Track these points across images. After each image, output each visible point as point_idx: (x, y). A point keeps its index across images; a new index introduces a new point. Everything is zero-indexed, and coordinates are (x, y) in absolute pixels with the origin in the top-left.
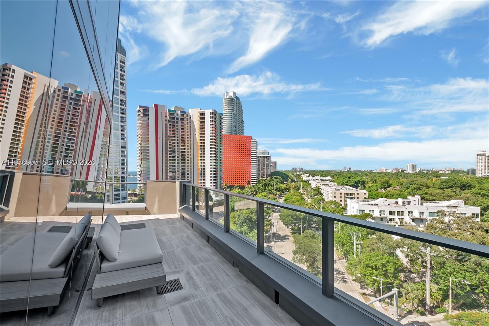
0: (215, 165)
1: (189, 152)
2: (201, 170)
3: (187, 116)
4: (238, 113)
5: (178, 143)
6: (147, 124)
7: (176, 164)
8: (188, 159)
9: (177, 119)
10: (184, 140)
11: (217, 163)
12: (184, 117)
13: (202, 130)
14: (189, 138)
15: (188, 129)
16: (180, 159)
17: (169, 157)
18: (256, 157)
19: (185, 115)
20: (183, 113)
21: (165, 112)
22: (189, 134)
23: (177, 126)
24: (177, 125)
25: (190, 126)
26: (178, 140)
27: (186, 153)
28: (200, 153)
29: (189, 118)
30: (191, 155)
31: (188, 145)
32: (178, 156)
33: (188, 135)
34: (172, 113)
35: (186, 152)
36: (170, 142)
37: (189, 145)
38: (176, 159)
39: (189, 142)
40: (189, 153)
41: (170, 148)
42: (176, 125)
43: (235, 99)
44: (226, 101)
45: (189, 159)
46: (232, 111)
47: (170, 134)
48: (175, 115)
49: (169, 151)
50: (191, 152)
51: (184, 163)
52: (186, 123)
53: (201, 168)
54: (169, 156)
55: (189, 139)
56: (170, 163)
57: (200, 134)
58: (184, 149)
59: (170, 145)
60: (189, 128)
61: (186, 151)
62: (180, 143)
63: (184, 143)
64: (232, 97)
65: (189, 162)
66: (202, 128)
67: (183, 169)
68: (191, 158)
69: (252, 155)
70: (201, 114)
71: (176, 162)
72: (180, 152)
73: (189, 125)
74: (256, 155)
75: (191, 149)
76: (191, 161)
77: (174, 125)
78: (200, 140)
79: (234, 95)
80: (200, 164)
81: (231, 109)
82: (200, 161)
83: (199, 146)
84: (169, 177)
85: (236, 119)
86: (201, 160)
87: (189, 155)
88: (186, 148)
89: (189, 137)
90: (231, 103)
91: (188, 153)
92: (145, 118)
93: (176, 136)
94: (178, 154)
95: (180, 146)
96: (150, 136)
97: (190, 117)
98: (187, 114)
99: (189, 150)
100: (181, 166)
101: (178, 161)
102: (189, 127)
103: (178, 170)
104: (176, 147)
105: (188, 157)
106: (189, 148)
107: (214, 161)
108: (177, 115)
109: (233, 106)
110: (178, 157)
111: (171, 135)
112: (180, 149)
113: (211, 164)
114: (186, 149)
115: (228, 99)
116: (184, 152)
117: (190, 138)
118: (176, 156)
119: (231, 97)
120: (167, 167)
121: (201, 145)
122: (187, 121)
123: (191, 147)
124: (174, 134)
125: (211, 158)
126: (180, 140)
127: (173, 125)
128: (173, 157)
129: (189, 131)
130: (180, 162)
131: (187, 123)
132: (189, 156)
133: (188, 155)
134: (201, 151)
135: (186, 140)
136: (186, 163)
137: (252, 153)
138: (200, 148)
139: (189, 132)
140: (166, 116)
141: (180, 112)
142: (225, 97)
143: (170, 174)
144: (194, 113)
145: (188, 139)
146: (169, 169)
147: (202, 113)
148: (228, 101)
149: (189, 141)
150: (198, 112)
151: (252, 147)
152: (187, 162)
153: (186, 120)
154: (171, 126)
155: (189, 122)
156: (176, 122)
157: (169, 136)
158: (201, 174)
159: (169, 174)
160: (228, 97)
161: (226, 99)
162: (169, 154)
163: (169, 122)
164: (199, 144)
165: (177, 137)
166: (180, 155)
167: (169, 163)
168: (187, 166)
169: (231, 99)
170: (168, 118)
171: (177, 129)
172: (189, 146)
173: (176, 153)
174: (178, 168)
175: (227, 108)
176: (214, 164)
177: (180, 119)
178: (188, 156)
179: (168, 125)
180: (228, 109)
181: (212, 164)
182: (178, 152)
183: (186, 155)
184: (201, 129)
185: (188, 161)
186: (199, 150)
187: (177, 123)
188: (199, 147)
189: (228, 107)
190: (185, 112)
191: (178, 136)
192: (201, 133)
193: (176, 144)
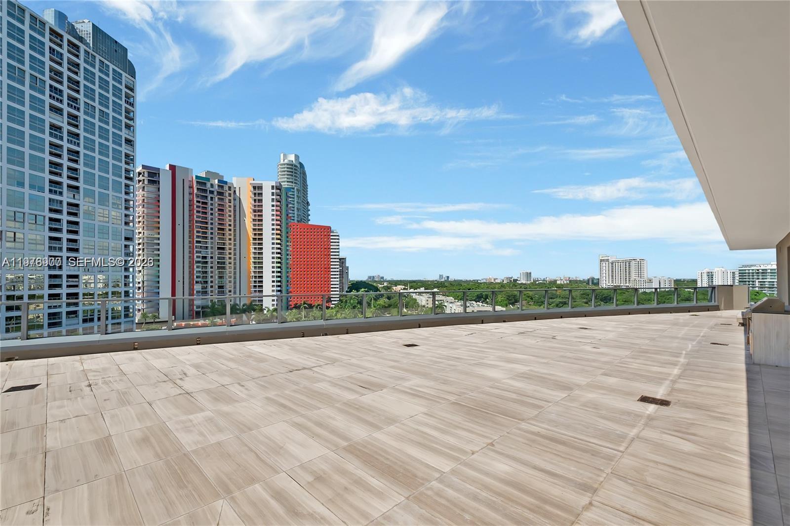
1: (233, 249)
2: (254, 280)
3: (230, 188)
4: (302, 188)
5: (212, 233)
6: (155, 198)
7: (209, 270)
8: (230, 260)
9: (212, 192)
10: (223, 230)
11: (282, 268)
12: (223, 190)
13: (257, 214)
14: (232, 225)
15: (230, 211)
16: (216, 260)
17: (195, 257)
18: (338, 260)
19: (226, 188)
20: (222, 183)
21: (190, 179)
22: (232, 218)
23: (212, 204)
24: (212, 202)
25: (235, 206)
26: (212, 229)
27: (228, 251)
28: (253, 251)
29: (232, 192)
30: (235, 254)
31: (230, 237)
32: (212, 255)
33: (230, 221)
34: (201, 182)
35: (228, 249)
36: (198, 232)
37: (232, 237)
38: (209, 260)
39: (232, 232)
40: (232, 251)
41: (198, 242)
42: (210, 202)
43: (299, 166)
44: (285, 168)
45: (232, 260)
46: (294, 185)
47: (198, 217)
48: (208, 185)
49: (197, 247)
50: (235, 250)
51: (224, 268)
52: (227, 201)
53: (255, 277)
54: (196, 255)
55: (232, 228)
56: (198, 267)
57: (254, 220)
58: (223, 244)
59: (198, 237)
60: (232, 209)
61: (227, 247)
62: (216, 234)
63: (224, 234)
64: (294, 161)
65: (232, 265)
66: (258, 211)
67: (220, 277)
68: (235, 259)
69: (332, 257)
70: (254, 188)
71: (209, 265)
72: (216, 248)
73: (232, 204)
74: (338, 257)
75: (235, 245)
76: (235, 264)
77: (206, 203)
78: (254, 229)
79: (296, 160)
80: (253, 269)
81: (292, 182)
82: (252, 265)
83: (251, 239)
84: (195, 292)
85: (300, 197)
86: (254, 262)
87: (233, 254)
88: (228, 242)
89: (232, 223)
90: (292, 172)
91: (230, 251)
92: (152, 188)
93: (210, 221)
94: (212, 253)
95: (217, 239)
96: (161, 220)
97: (235, 191)
98: (229, 185)
99: (232, 246)
100: (217, 272)
101: (212, 265)
102: (232, 207)
103: (212, 279)
104: (209, 241)
105: (230, 258)
106: (232, 242)
107: (278, 265)
108: (212, 185)
109: (295, 176)
110: (212, 258)
111: (200, 220)
112: (216, 243)
113: (273, 270)
114: (227, 244)
115: (287, 164)
116: (223, 249)
117: (235, 226)
118: (210, 256)
119: (291, 163)
120: (191, 273)
121: (256, 239)
122: (230, 198)
123: (235, 240)
124: (206, 218)
125: (273, 260)
126: (217, 229)
127: (203, 203)
128: (204, 257)
129: (232, 214)
130: (216, 265)
131: (230, 200)
132: (232, 256)
133: (230, 254)
134: (255, 248)
135: (227, 230)
136: (227, 268)
137: (332, 254)
138: (254, 243)
139: (232, 216)
140: (191, 187)
141: (216, 181)
142: (282, 162)
143: (198, 287)
144: (242, 185)
145: (230, 228)
146: (195, 277)
147: (257, 186)
148: (287, 168)
149: (232, 230)
150: (251, 184)
151: (331, 244)
152: (228, 266)
153: (227, 195)
154: (200, 204)
155: (232, 198)
156: (209, 198)
157: (197, 222)
158: (255, 286)
159: (195, 287)
160: (286, 161)
161: (284, 164)
162: (197, 252)
163: (197, 196)
164: (251, 236)
165: (212, 224)
166: (217, 253)
167: (195, 267)
168: (228, 272)
169: (292, 165)
170: (195, 191)
171: (212, 209)
172: (232, 240)
173: (209, 250)
174: (212, 277)
175: (286, 180)
176: (279, 270)
177: (216, 193)
178: (230, 256)
179: (195, 202)
180: (287, 182)
181: (275, 270)
182: (212, 248)
183: (228, 254)
184: (255, 211)
185: (230, 265)
186: (252, 247)
187: (212, 198)
188: (252, 241)
189: (287, 178)
190: (226, 183)
191: (212, 221)
192: (255, 218)
193: (209, 236)
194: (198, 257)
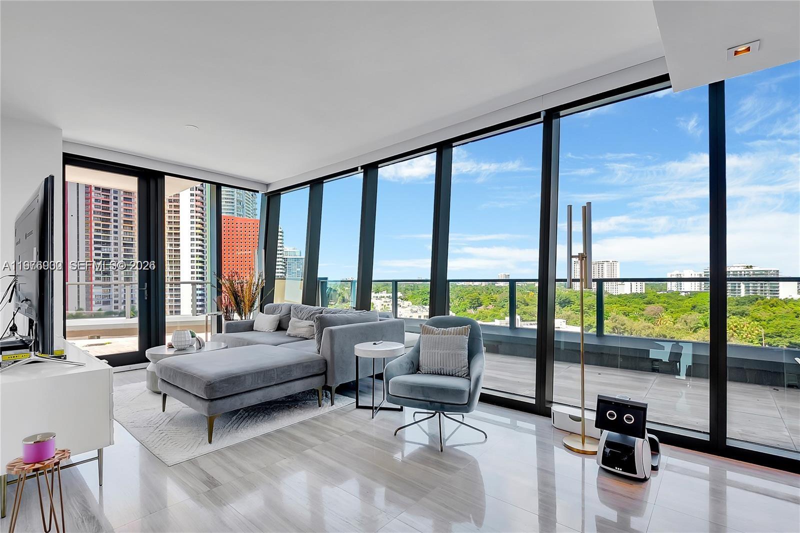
0: (200, 273)
5: (116, 227)
10: (130, 222)
11: (205, 268)
13: (173, 204)
17: (93, 255)
26: (116, 221)
32: (116, 253)
36: (96, 225)
38: (112, 258)
41: (96, 237)
47: (96, 206)
49: (96, 243)
54: (94, 252)
58: (131, 239)
59: (97, 231)
62: (122, 227)
63: (132, 227)
66: (174, 201)
72: (122, 244)
78: (169, 222)
84: (94, 297)
93: (113, 212)
94: (116, 250)
95: (122, 233)
104: (112, 235)
107: (200, 264)
110: (116, 256)
111: (100, 210)
112: (122, 239)
113: (193, 270)
118: (113, 253)
121: (172, 233)
124: (108, 209)
125: (193, 259)
126: (122, 222)
128: (105, 255)
134: (171, 245)
138: (170, 239)
143: (97, 291)
146: (94, 278)
157: (96, 213)
159: (93, 291)
162: (96, 249)
164: (167, 231)
165: (116, 215)
166: (123, 250)
173: (112, 247)
176: (200, 270)
181: (195, 270)
182: (116, 244)
184: (170, 201)
186: (167, 243)
188: (167, 237)
191: (116, 212)
192: (171, 209)
193: (112, 229)
194: (97, 255)
